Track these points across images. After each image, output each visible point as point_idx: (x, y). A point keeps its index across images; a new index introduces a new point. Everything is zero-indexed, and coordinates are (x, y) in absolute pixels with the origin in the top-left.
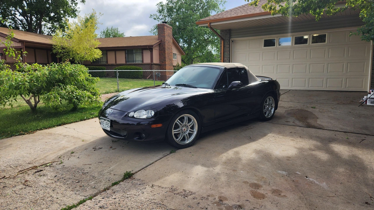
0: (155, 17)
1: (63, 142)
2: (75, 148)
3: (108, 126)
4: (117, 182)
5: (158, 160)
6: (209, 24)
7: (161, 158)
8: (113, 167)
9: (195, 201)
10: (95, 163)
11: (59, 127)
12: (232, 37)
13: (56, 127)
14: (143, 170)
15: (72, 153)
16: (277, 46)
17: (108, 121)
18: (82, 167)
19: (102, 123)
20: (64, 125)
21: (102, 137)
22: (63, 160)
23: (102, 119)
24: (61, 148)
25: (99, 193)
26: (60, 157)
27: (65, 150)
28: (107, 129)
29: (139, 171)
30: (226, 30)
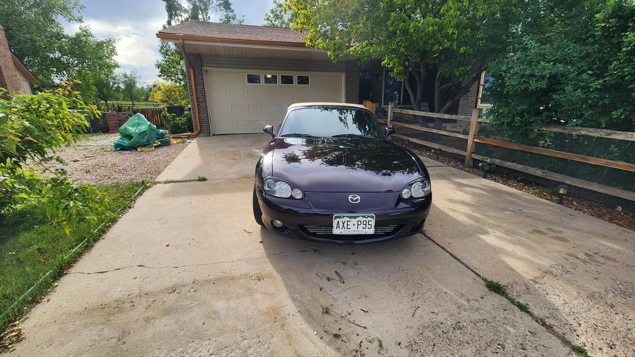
1: (220, 305)
2: (294, 300)
3: (364, 226)
4: (515, 305)
5: (443, 248)
6: (181, 40)
7: (438, 245)
8: (445, 290)
9: (580, 271)
10: (412, 300)
11: (64, 280)
12: (204, 65)
13: (56, 284)
14: (475, 270)
15: (327, 311)
16: (262, 83)
17: (368, 216)
18: (421, 320)
19: (341, 225)
20: (73, 270)
21: (268, 255)
22: (358, 335)
23: (344, 217)
24: (267, 319)
25: (556, 334)
26: (337, 336)
27: (289, 316)
28: (361, 233)
29: (476, 274)
30: (194, 55)
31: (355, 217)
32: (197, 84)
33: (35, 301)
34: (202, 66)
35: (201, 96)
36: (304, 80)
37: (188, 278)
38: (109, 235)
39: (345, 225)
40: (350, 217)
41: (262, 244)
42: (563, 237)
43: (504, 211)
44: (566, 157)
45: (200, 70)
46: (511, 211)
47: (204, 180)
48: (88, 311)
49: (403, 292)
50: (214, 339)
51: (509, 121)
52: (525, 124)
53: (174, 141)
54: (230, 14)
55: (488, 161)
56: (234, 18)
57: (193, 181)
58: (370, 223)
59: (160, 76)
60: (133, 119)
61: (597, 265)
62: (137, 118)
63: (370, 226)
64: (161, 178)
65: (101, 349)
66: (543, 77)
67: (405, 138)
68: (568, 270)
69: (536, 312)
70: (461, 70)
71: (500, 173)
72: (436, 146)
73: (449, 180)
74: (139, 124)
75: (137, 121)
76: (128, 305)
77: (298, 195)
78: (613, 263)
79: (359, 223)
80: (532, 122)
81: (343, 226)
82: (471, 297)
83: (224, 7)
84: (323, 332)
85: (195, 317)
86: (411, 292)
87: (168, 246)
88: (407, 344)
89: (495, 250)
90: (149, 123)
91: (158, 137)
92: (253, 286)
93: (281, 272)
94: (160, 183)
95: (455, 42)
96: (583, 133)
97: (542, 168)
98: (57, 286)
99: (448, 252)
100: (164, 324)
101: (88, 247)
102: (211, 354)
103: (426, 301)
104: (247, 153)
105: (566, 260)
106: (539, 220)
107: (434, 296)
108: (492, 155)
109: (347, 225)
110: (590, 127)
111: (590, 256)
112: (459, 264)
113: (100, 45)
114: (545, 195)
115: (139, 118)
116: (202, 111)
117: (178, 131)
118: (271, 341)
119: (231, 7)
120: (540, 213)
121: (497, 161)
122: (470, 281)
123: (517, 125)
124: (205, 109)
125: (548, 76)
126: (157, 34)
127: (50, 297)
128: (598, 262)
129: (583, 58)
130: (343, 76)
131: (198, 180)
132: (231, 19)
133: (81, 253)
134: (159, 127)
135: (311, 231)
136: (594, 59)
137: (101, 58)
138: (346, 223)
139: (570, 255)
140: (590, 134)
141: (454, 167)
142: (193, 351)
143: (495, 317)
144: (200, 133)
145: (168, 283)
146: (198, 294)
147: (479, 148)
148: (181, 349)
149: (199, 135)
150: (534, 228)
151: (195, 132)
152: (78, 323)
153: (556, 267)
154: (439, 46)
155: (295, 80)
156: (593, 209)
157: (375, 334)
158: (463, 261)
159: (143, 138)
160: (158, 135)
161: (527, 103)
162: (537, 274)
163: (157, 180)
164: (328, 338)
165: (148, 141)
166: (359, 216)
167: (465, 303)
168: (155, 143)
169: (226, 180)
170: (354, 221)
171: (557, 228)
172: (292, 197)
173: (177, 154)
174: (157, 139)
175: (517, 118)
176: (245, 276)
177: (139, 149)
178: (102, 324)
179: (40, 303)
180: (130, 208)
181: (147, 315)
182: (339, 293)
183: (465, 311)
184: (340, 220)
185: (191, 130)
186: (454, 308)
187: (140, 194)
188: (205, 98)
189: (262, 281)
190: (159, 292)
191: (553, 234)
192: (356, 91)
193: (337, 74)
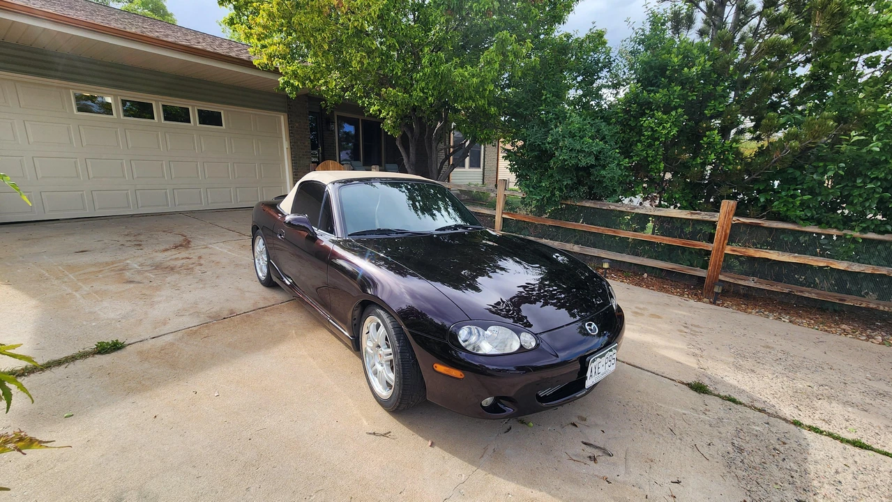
3: (609, 363)
4: (728, 400)
8: (680, 410)
10: (682, 440)
14: (664, 375)
16: (118, 115)
17: (614, 348)
18: (717, 460)
21: (475, 463)
23: (597, 358)
28: (607, 374)
29: (669, 379)
31: (604, 355)
36: (210, 118)
42: (654, 314)
44: (600, 232)
47: (116, 347)
49: (663, 434)
57: (84, 355)
58: (613, 356)
63: (613, 361)
66: (590, 154)
68: (698, 347)
69: (742, 400)
70: (486, 133)
77: (530, 342)
78: (703, 330)
79: (607, 361)
81: (595, 372)
86: (668, 430)
89: (644, 345)
96: (612, 207)
97: (577, 243)
103: (688, 433)
104: (149, 262)
107: (685, 424)
109: (598, 369)
111: (687, 327)
122: (678, 390)
130: (283, 119)
131: (99, 353)
138: (597, 366)
139: (680, 331)
140: (618, 209)
143: (738, 422)
153: (690, 347)
155: (194, 116)
156: (629, 279)
162: (693, 360)
166: (607, 351)
167: (708, 418)
169: (180, 334)
170: (603, 361)
172: (521, 349)
175: (557, 193)
182: (628, 473)
183: (718, 427)
184: (593, 365)
186: (711, 429)
192: (307, 144)
193: (273, 114)
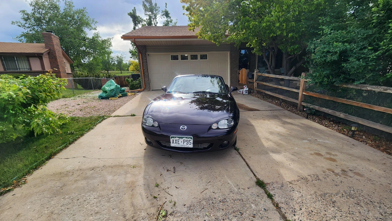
0: (20, 24)
1: (109, 178)
2: (145, 178)
3: (187, 143)
4: (266, 194)
5: (244, 160)
6: (133, 39)
7: (242, 157)
8: (229, 182)
9: (328, 179)
10: (206, 185)
11: (51, 160)
12: (147, 51)
13: (47, 162)
14: (255, 173)
15: (157, 186)
16: (180, 60)
17: (189, 138)
18: (204, 195)
19: (175, 142)
20: (56, 157)
21: (145, 156)
22: (166, 198)
23: (176, 137)
24: (127, 186)
25: (280, 212)
26: (155, 198)
27: (138, 186)
28: (185, 147)
29: (255, 175)
30: (142, 46)
31: (182, 138)
32: (143, 62)
33: (36, 168)
34: (146, 52)
35: (146, 68)
36: (204, 57)
37: (101, 164)
38: (76, 142)
39: (177, 142)
40: (179, 138)
41: (145, 150)
42: (334, 158)
43: (303, 140)
44: (359, 105)
45: (145, 54)
46: (308, 140)
47: (134, 115)
48: (54, 175)
49: (204, 181)
50: (99, 192)
51: (320, 81)
52: (331, 83)
53: (129, 94)
54: (169, 20)
55: (311, 107)
56: (171, 22)
57: (129, 116)
58: (190, 141)
59: (131, 58)
60: (108, 83)
61: (345, 178)
62: (110, 82)
63: (190, 143)
64: (114, 114)
65: (52, 191)
67: (264, 91)
68: (320, 178)
69: (277, 199)
70: (292, 48)
71: (320, 115)
72: (281, 97)
73: (279, 119)
74: (111, 85)
75: (110, 84)
76: (71, 174)
77: (156, 124)
78: (359, 177)
79: (184, 141)
80: (335, 82)
81: (176, 142)
82: (241, 187)
83: (165, 16)
84: (150, 195)
85: (96, 182)
86: (209, 181)
87: (100, 148)
88: (188, 206)
89: (278, 163)
90: (116, 84)
91: (121, 92)
92: (129, 170)
93: (146, 165)
94: (112, 117)
95: (285, 31)
96: (369, 88)
98: (47, 163)
99: (245, 162)
100: (82, 183)
101: (66, 147)
102: (95, 198)
103: (214, 186)
105: (324, 172)
106: (325, 147)
107: (220, 184)
108: (314, 103)
109: (178, 142)
110: (373, 84)
111: (345, 171)
112: (248, 169)
113: (104, 42)
114: (344, 131)
115: (111, 82)
116: (146, 77)
117: (133, 88)
118: (123, 196)
119: (169, 15)
120: (329, 142)
121: (317, 107)
122: (248, 178)
123: (325, 84)
124: (147, 76)
125: (338, 52)
126: (121, 37)
127: (43, 167)
128: (347, 175)
129: (365, 39)
130: (229, 53)
131: (131, 116)
132: (170, 22)
133: (62, 149)
134: (122, 86)
135: (164, 144)
136: (374, 39)
137: (104, 49)
138: (177, 140)
139: (329, 170)
140: (373, 90)
141: (289, 111)
142: (88, 196)
143: (249, 199)
144: (145, 89)
145: (91, 166)
146: (103, 171)
147: (306, 99)
148: (83, 194)
149: (145, 90)
150: (316, 152)
151: (143, 89)
152: (48, 179)
153: (313, 176)
154: (274, 34)
155: (199, 57)
156: (375, 142)
157: (174, 199)
158: (251, 167)
159: (112, 93)
160: (121, 91)
161: (330, 69)
162: (296, 178)
163: (111, 115)
164: (150, 198)
165: (115, 94)
166: (184, 137)
167: (236, 190)
168: (119, 95)
170: (181, 140)
171: (333, 153)
172: (153, 126)
173: (128, 101)
174: (120, 93)
175: (325, 79)
176: (129, 166)
177: (110, 99)
178: (57, 180)
179: (38, 169)
180: (92, 129)
181: (77, 178)
182: (169, 177)
183: (233, 194)
184: (174, 139)
185: (141, 88)
186: (228, 192)
187: (100, 122)
188: (148, 69)
189: (135, 168)
190: (86, 169)
191: (328, 156)
192: (237, 62)
193: (225, 52)
